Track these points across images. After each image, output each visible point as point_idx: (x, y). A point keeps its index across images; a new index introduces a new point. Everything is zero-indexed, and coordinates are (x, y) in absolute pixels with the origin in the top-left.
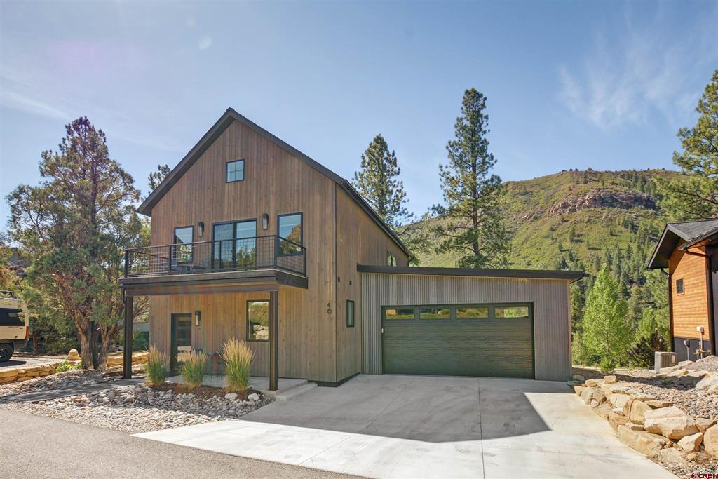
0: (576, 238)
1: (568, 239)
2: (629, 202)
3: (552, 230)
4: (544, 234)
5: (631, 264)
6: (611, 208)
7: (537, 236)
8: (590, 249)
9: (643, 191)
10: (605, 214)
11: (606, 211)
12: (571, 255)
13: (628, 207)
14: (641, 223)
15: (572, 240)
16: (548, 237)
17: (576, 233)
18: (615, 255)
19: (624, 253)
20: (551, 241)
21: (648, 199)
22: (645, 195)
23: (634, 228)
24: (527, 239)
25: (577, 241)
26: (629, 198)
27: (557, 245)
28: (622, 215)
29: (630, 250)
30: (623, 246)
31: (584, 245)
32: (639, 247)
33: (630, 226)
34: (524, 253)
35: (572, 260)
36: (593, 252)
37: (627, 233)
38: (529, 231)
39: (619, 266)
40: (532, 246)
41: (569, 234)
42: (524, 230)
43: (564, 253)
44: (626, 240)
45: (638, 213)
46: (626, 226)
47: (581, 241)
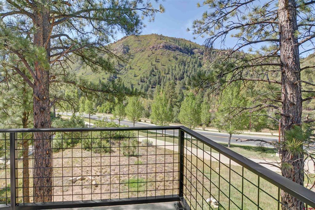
0: (157, 61)
1: (155, 61)
2: (175, 49)
3: (149, 56)
4: (145, 58)
5: (176, 72)
6: (169, 50)
7: (143, 59)
8: (162, 65)
9: (179, 45)
10: (167, 52)
11: (167, 51)
12: (155, 67)
13: (174, 51)
14: (178, 57)
15: (156, 61)
16: (147, 59)
17: (157, 58)
18: (170, 68)
19: (173, 68)
20: (148, 61)
21: (181, 49)
22: (180, 47)
23: (177, 59)
24: (139, 59)
25: (158, 62)
26: (174, 48)
27: (150, 63)
28: (173, 54)
29: (175, 67)
30: (173, 65)
31: (160, 63)
32: (178, 66)
33: (175, 58)
34: (138, 65)
35: (156, 69)
36: (163, 67)
37: (174, 60)
38: (140, 56)
39: (172, 73)
40: (141, 62)
41: (155, 59)
42: (138, 55)
43: (153, 66)
44: (174, 63)
45: (177, 53)
46: (174, 58)
47: (159, 62)
